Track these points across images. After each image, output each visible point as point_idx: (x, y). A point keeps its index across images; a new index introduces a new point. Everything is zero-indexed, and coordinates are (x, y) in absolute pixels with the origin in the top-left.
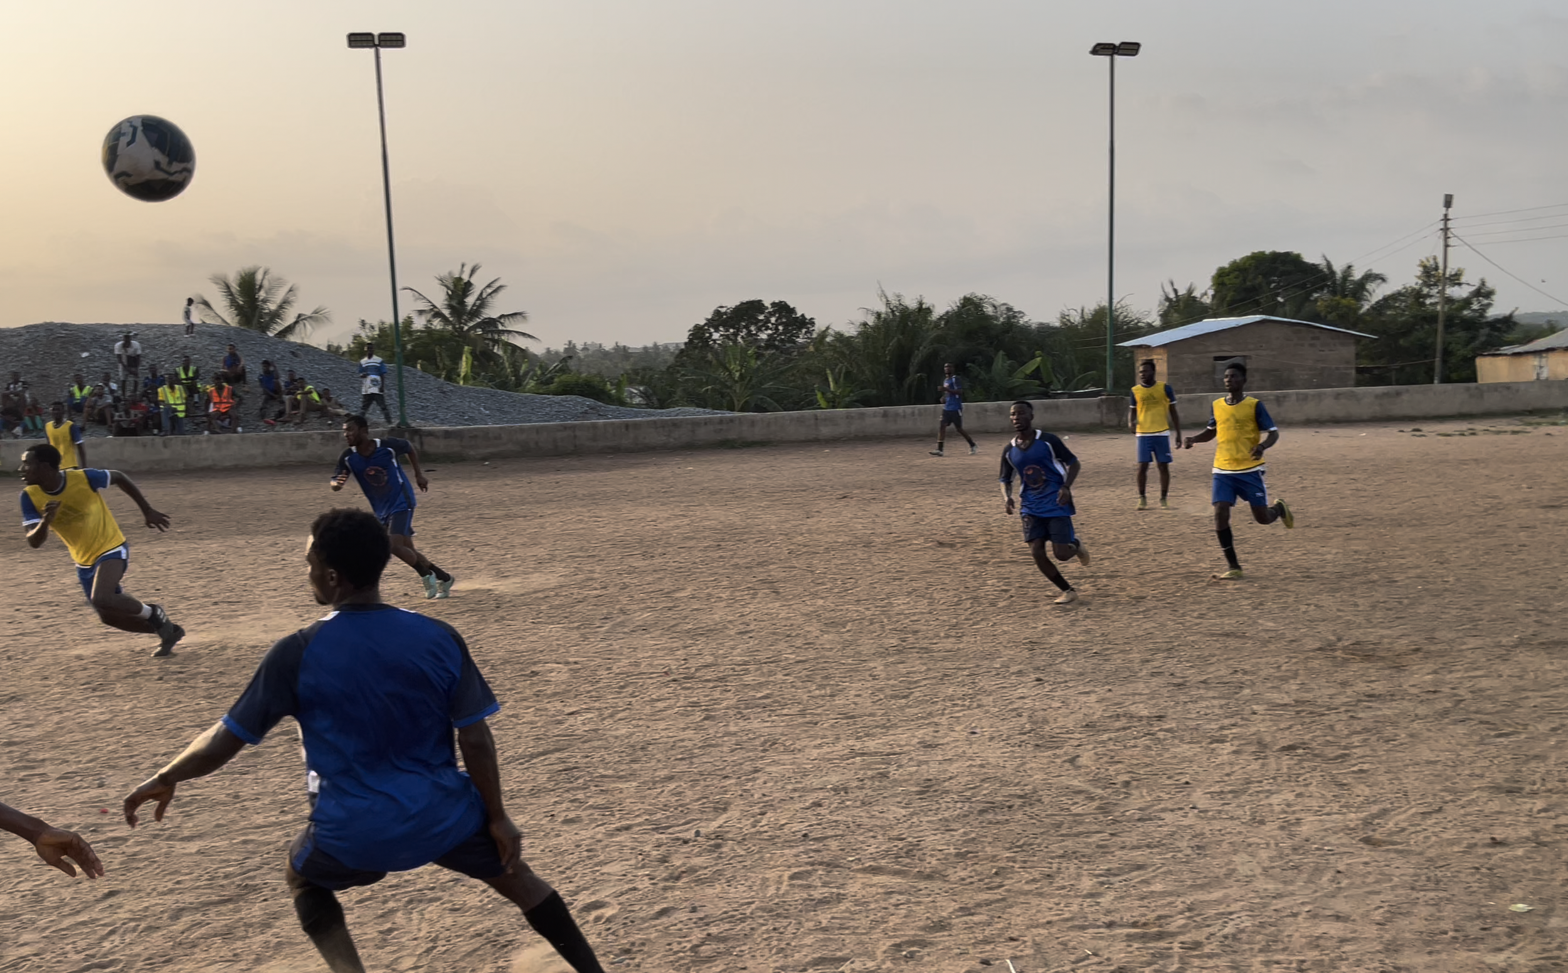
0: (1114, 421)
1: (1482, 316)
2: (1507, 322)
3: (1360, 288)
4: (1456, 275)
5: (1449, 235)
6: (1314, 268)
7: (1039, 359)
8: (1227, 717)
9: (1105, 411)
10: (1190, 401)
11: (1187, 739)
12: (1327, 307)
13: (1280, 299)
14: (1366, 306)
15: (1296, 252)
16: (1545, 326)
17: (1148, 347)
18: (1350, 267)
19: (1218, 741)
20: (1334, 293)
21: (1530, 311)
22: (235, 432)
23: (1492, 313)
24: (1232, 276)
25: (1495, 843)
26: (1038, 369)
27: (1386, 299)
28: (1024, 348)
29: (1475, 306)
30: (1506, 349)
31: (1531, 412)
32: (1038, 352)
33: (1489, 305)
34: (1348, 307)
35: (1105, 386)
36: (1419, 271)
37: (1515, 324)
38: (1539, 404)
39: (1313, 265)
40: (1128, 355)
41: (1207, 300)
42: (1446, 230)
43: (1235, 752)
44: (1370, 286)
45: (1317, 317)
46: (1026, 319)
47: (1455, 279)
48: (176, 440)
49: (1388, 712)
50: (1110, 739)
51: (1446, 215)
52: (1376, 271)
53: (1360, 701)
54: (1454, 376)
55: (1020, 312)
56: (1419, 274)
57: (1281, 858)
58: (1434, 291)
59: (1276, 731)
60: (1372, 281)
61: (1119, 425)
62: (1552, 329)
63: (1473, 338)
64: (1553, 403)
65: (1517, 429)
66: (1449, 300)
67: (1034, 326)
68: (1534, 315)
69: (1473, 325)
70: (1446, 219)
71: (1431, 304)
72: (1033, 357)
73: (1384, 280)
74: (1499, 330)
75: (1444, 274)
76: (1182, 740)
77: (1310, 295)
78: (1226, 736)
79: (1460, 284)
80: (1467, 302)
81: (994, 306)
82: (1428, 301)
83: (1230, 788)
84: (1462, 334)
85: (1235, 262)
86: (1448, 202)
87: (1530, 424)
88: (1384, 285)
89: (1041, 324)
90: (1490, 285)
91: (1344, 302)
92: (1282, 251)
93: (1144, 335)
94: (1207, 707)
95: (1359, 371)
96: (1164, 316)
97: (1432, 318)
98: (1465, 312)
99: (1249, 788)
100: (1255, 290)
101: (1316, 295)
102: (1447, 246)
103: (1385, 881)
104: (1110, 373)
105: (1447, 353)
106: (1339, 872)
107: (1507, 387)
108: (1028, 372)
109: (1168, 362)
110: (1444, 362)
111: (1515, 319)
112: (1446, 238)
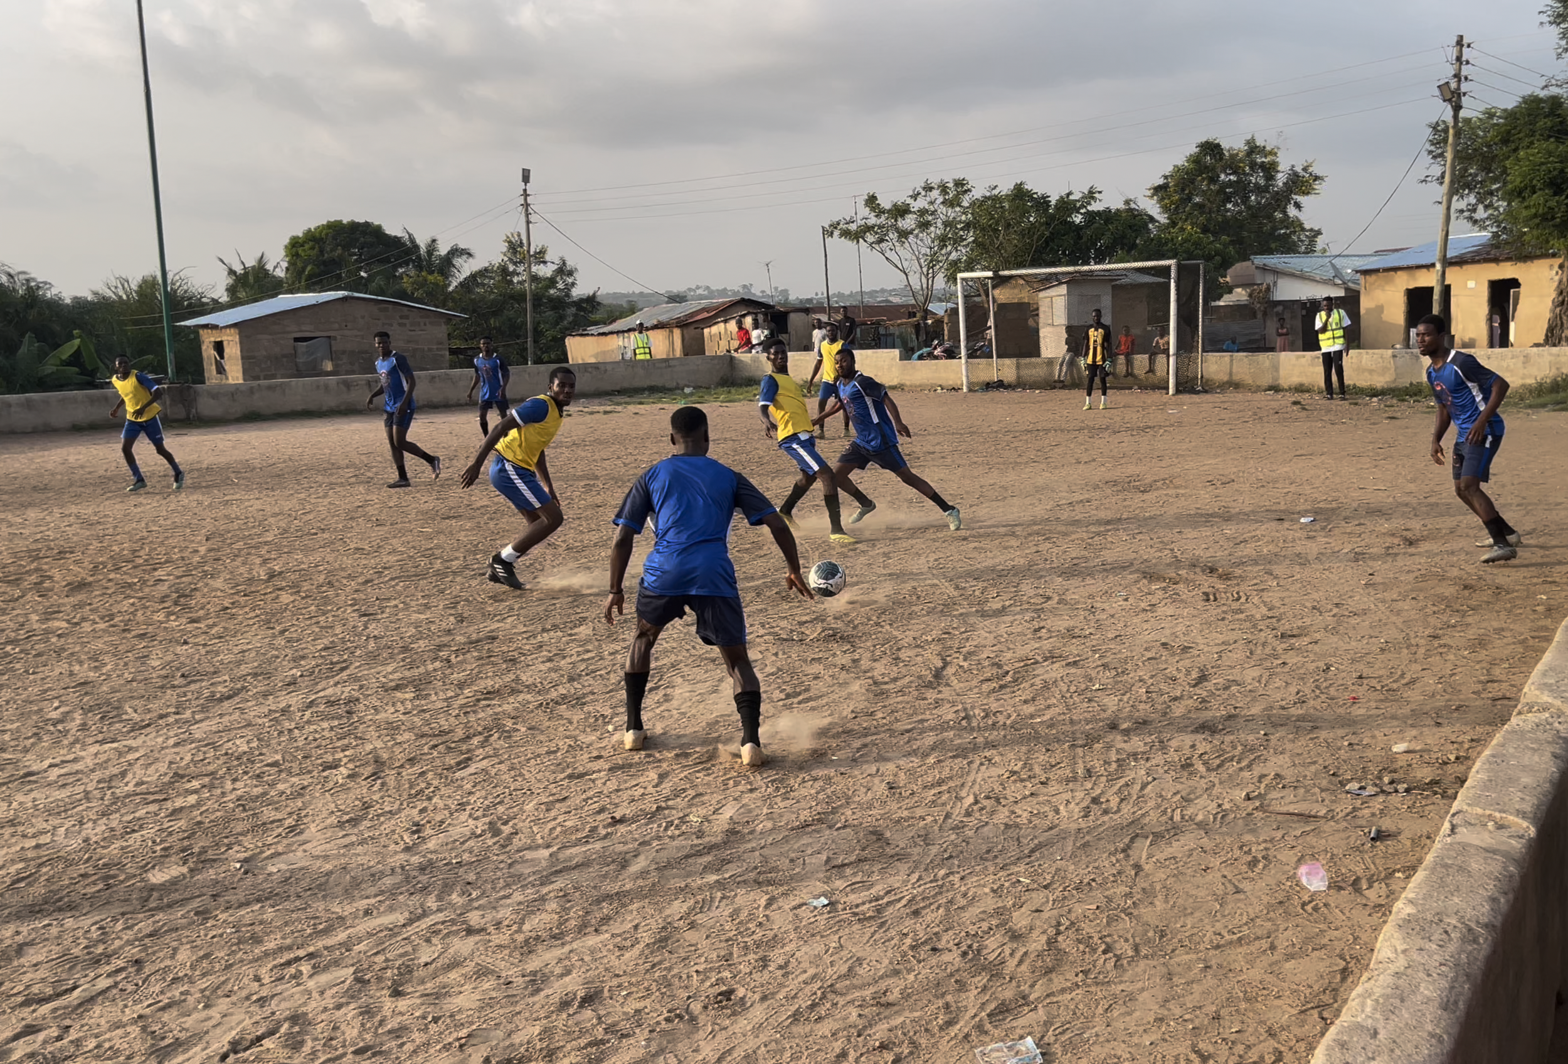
0: (180, 412)
1: (568, 295)
2: (591, 302)
3: (446, 264)
4: (540, 252)
5: (530, 211)
6: (396, 241)
7: (77, 342)
8: (339, 739)
9: (168, 403)
10: (270, 388)
11: (296, 770)
12: (413, 283)
13: (363, 274)
14: (454, 284)
15: (376, 223)
16: (625, 305)
17: (215, 327)
18: (434, 241)
19: (330, 768)
20: (419, 267)
21: (611, 292)
23: (577, 292)
24: (307, 246)
25: (615, 822)
26: (77, 353)
27: (473, 277)
28: (57, 328)
29: (560, 286)
30: (593, 329)
31: (621, 392)
32: (75, 332)
33: (573, 284)
34: (436, 284)
35: (166, 373)
36: (504, 247)
37: (599, 304)
38: (626, 385)
39: (396, 237)
40: (192, 336)
41: (280, 273)
42: (526, 205)
43: (349, 776)
44: (458, 261)
45: (403, 295)
46: (54, 291)
47: (540, 257)
49: (506, 707)
50: (204, 786)
51: (525, 190)
52: (462, 246)
53: (478, 700)
54: (545, 357)
55: (45, 283)
56: (505, 249)
57: (408, 882)
58: (521, 269)
59: (393, 746)
60: (458, 256)
61: (188, 418)
62: (632, 310)
63: (562, 318)
64: (638, 383)
65: (608, 408)
66: (535, 278)
67: (68, 301)
68: (615, 295)
69: (560, 304)
70: (525, 194)
71: (519, 282)
72: (70, 337)
73: (470, 255)
74: (584, 309)
75: (529, 251)
76: (290, 774)
77: (395, 268)
78: (340, 760)
79: (545, 262)
80: (552, 282)
81: (10, 275)
82: (515, 280)
83: (346, 817)
84: (549, 314)
85: (309, 230)
86: (526, 177)
87: (618, 404)
88: (471, 260)
89: (76, 298)
90: (570, 264)
91: (430, 278)
92: (362, 221)
93: (210, 313)
94: (316, 731)
95: (452, 352)
96: (231, 290)
97: (520, 297)
98: (552, 291)
99: (368, 813)
100: (336, 263)
101: (401, 270)
102: (528, 222)
103: (514, 883)
104: (170, 357)
105: (537, 334)
106: (469, 883)
107: (595, 367)
108: (64, 357)
109: (241, 343)
110: (535, 342)
111: (598, 299)
112: (527, 215)
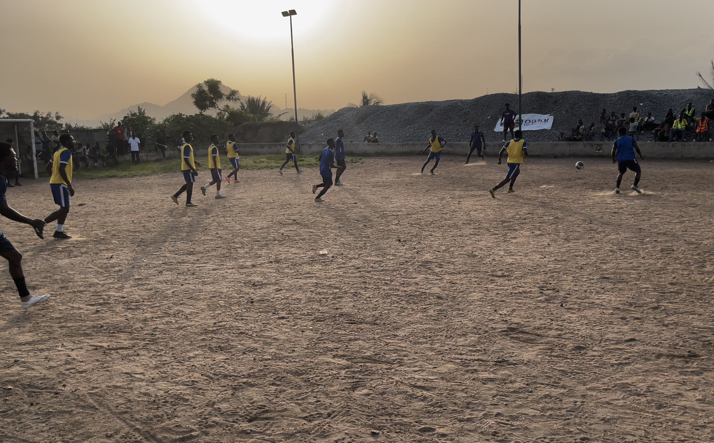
22: (709, 141)
48: (679, 144)
